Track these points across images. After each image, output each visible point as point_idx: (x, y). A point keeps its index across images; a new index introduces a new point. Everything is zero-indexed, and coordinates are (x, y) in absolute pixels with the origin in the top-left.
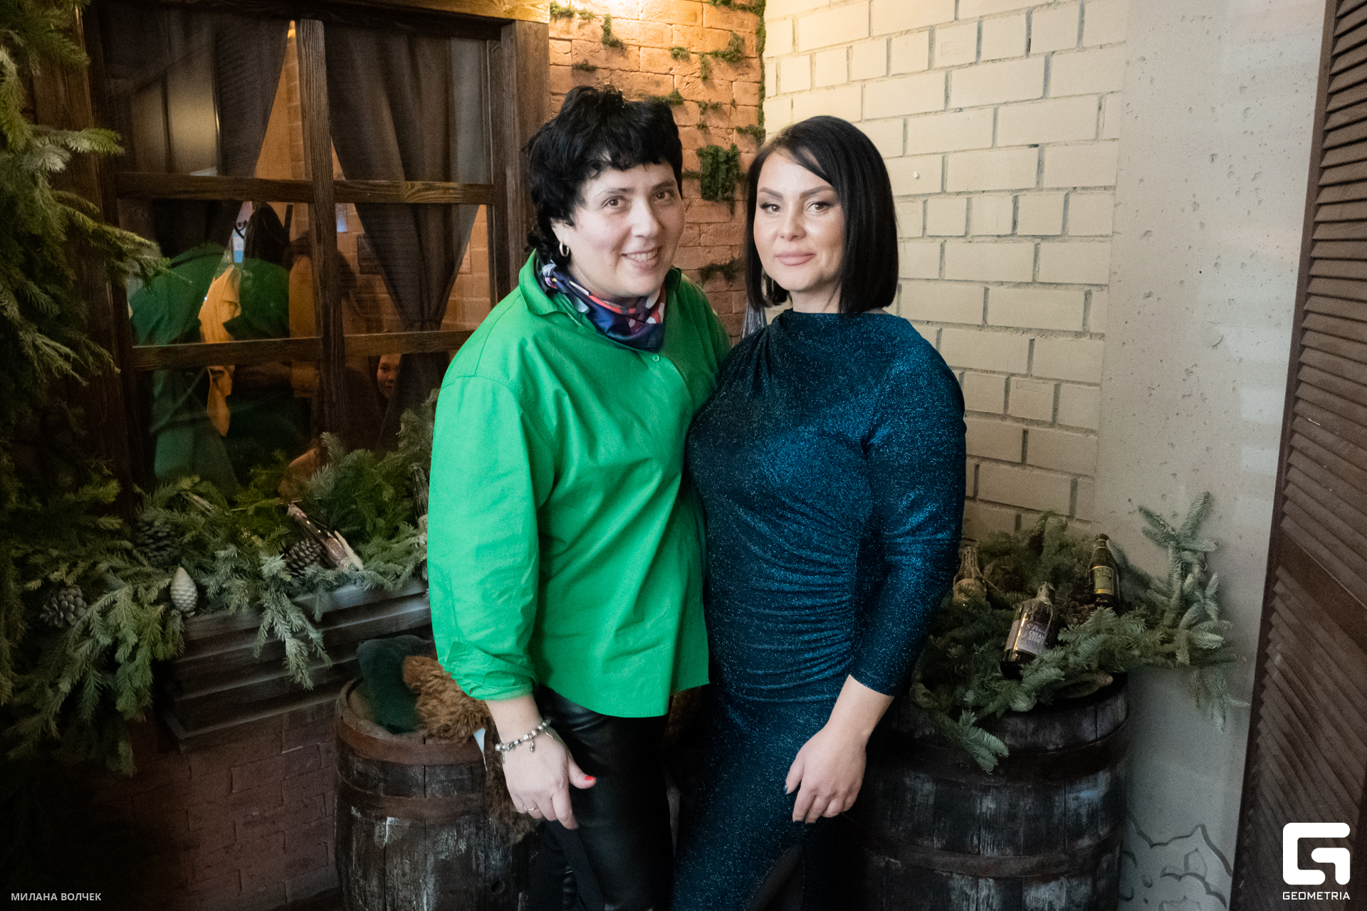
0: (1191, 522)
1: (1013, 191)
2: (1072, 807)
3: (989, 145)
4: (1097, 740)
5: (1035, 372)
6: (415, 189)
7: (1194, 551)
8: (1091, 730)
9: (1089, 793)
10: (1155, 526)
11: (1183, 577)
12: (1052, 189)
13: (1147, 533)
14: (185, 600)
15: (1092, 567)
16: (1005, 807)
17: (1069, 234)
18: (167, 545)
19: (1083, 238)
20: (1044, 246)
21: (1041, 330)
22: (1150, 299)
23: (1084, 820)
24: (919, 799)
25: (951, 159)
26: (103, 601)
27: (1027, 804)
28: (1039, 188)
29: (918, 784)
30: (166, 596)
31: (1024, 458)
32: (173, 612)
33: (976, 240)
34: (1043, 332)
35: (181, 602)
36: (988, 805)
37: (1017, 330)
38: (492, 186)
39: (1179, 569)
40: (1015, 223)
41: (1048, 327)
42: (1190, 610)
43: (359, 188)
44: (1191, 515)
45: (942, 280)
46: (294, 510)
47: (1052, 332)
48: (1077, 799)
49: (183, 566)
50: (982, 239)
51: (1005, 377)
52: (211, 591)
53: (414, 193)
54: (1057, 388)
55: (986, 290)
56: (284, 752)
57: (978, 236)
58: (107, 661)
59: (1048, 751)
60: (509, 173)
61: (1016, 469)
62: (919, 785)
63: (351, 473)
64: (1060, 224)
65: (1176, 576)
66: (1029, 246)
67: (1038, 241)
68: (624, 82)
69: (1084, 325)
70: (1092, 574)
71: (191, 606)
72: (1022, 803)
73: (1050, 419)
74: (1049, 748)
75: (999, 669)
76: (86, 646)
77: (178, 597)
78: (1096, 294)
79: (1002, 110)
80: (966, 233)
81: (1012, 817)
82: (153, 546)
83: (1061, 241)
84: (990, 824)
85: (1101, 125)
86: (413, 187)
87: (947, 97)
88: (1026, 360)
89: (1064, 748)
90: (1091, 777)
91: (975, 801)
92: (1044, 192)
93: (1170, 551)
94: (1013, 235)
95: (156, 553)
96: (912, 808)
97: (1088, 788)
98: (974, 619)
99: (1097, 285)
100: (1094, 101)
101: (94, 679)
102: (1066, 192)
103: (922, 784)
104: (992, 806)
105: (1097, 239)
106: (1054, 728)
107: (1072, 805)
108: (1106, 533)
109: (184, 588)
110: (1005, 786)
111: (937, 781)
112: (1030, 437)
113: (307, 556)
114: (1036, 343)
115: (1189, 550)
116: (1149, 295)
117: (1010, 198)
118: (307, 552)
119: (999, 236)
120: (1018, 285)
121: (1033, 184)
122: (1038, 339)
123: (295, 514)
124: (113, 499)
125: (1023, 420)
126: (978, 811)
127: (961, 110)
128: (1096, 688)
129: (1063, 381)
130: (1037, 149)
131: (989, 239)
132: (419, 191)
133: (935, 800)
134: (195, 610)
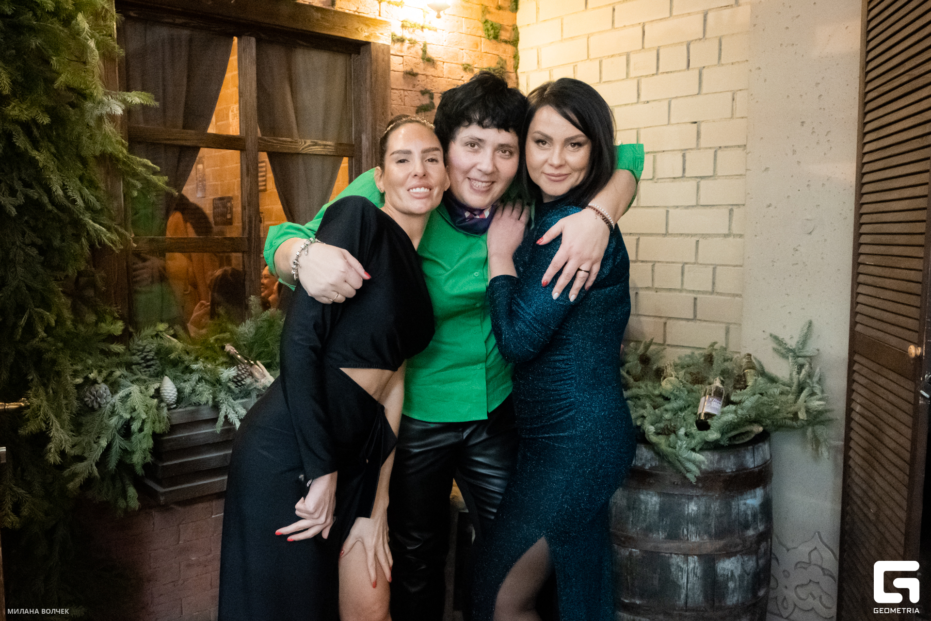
0: (802, 340)
1: (682, 150)
2: (743, 509)
3: (667, 123)
4: (755, 468)
5: (700, 261)
6: (307, 144)
7: (805, 357)
8: (752, 461)
9: (752, 501)
10: (780, 345)
11: (799, 373)
12: (706, 148)
13: (775, 350)
14: (170, 396)
15: (744, 370)
16: (703, 508)
17: (718, 174)
18: (152, 365)
19: (727, 176)
20: (703, 183)
21: (703, 234)
22: (770, 208)
23: (750, 518)
24: (650, 507)
25: (642, 132)
26: (122, 393)
27: (716, 506)
28: (698, 148)
29: (648, 498)
30: (158, 394)
31: (695, 316)
32: (163, 405)
33: (660, 181)
34: (704, 236)
35: (168, 397)
36: (692, 508)
37: (688, 235)
38: (353, 146)
39: (796, 369)
40: (684, 170)
41: (708, 232)
42: (804, 392)
43: (272, 142)
44: (802, 335)
45: (639, 207)
46: (229, 348)
47: (709, 235)
48: (745, 504)
49: (166, 375)
50: (664, 180)
51: (681, 265)
52: (188, 390)
53: (306, 147)
54: (714, 269)
55: (668, 211)
56: (213, 516)
57: (661, 179)
58: (126, 431)
59: (726, 473)
60: (364, 137)
61: (690, 323)
62: (650, 499)
63: (265, 324)
64: (712, 169)
65: (794, 373)
66: (693, 183)
67: (698, 180)
68: (435, 84)
69: (729, 229)
70: (744, 375)
71: (174, 400)
72: (712, 506)
73: (710, 289)
74: (727, 471)
75: (695, 425)
76: (114, 420)
77: (166, 394)
78: (735, 209)
79: (673, 102)
80: (654, 177)
81: (707, 515)
82: (145, 365)
83: (713, 180)
84: (694, 520)
85: (734, 109)
86: (305, 143)
87: (639, 95)
88: (694, 254)
89: (736, 471)
90: (752, 491)
91: (684, 505)
92: (702, 150)
93: (790, 359)
94: (683, 177)
95: (146, 369)
96: (645, 514)
97: (751, 498)
98: (677, 398)
99: (736, 205)
100: (730, 95)
101: (119, 442)
102: (715, 150)
103: (651, 498)
104: (695, 508)
105: (735, 177)
106: (730, 458)
107: (742, 508)
108: (750, 353)
109: (169, 389)
110: (703, 495)
111: (660, 494)
112: (698, 301)
113: (243, 374)
114: (700, 243)
115: (801, 357)
116: (769, 206)
117: (680, 155)
118: (243, 371)
119: (674, 178)
120: (687, 207)
121: (694, 145)
122: (701, 240)
123: (230, 350)
124: (120, 333)
125: (693, 291)
126: (686, 513)
127: (648, 102)
128: (753, 436)
129: (718, 265)
130: (696, 124)
131: (668, 180)
132: (309, 146)
133: (660, 507)
134: (176, 403)
